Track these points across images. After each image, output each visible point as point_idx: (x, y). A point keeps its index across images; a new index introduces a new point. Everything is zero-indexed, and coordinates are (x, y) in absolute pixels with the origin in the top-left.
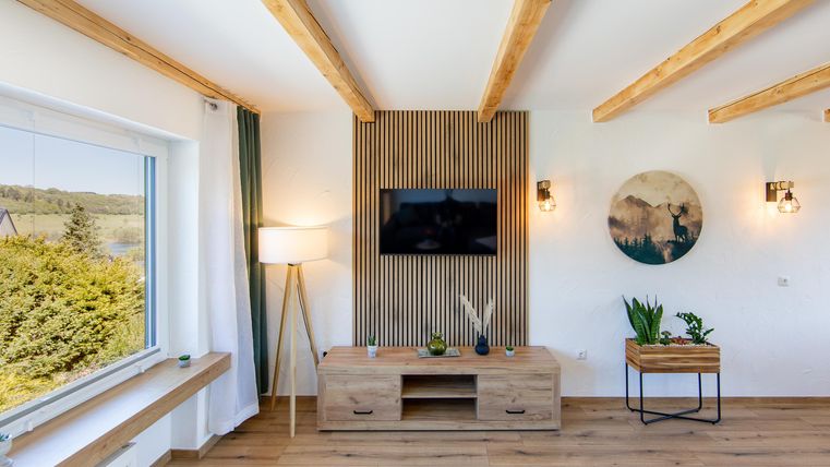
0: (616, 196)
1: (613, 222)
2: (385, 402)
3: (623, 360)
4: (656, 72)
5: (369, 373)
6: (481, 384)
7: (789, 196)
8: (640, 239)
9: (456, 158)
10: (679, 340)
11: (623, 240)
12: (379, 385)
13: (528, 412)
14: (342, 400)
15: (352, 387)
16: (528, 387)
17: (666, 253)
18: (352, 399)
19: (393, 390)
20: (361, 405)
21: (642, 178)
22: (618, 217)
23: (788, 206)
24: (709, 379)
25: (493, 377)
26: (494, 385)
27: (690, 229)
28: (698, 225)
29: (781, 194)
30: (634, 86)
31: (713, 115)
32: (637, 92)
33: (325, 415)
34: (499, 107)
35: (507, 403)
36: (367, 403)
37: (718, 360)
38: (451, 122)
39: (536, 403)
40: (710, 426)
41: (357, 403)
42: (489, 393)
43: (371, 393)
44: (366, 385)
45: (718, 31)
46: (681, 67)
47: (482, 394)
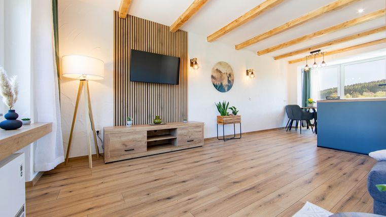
0: (213, 68)
1: (213, 77)
2: (140, 144)
3: (216, 123)
4: (236, 21)
5: (133, 131)
6: (178, 132)
7: (252, 73)
8: (220, 84)
9: (162, 44)
10: (231, 115)
11: (215, 83)
12: (137, 136)
13: (194, 140)
14: (119, 146)
15: (124, 139)
16: (194, 131)
17: (226, 89)
18: (123, 144)
19: (143, 138)
20: (128, 147)
21: (220, 63)
22: (214, 76)
23: (252, 76)
24: (237, 125)
25: (183, 129)
26: (184, 131)
27: (232, 81)
28: (233, 80)
29: (250, 73)
30: (227, 26)
31: (236, 47)
32: (228, 28)
33: (109, 155)
34: (179, 28)
35: (188, 138)
36: (131, 146)
37: (240, 119)
38: (160, 28)
39: (196, 137)
40: (239, 140)
41: (126, 146)
42: (181, 135)
43: (133, 141)
44: (131, 137)
45: (259, 7)
46: (245, 19)
47: (179, 135)
